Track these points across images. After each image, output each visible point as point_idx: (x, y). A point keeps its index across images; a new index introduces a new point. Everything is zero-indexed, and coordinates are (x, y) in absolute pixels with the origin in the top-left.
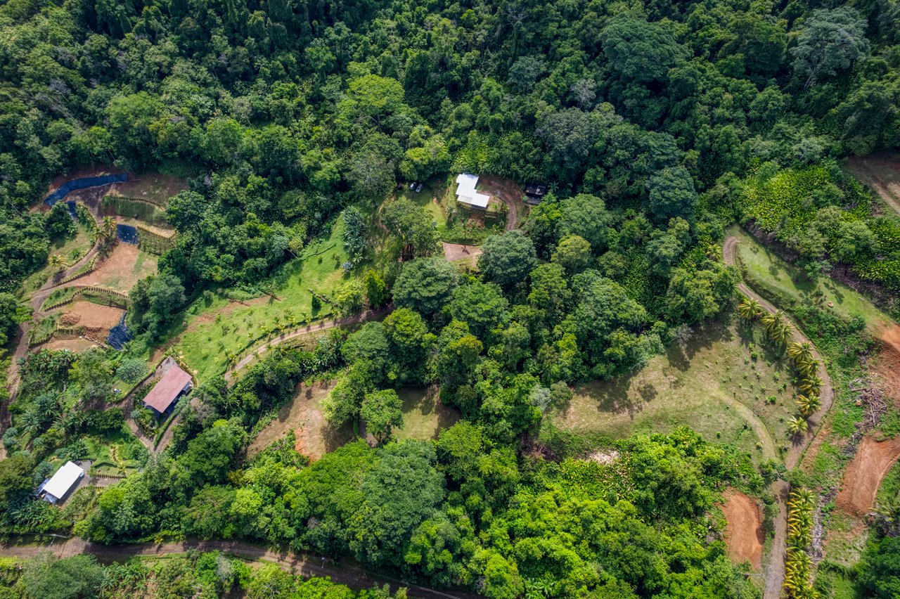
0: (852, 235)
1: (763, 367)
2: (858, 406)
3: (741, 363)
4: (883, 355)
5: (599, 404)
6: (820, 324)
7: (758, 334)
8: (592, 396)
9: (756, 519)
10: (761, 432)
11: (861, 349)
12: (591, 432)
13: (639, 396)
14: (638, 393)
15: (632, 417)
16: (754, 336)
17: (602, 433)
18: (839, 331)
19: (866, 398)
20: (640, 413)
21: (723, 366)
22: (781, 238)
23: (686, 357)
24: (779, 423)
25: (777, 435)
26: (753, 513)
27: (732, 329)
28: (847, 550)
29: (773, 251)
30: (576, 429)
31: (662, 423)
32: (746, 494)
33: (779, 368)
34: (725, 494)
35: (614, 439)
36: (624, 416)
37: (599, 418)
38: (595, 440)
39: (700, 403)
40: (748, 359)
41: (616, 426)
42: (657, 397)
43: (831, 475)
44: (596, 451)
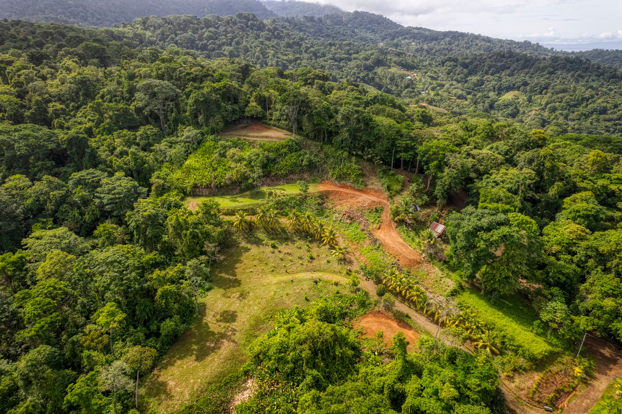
0: (254, 156)
1: (285, 248)
2: (351, 224)
3: (270, 255)
4: (331, 197)
5: (194, 357)
6: (287, 205)
7: (261, 235)
8: (180, 358)
9: (389, 321)
10: (326, 276)
11: (320, 201)
12: (210, 383)
13: (223, 324)
14: (220, 323)
15: (234, 341)
16: (261, 237)
17: (222, 375)
18: (300, 202)
19: (349, 216)
20: (237, 334)
21: (261, 265)
22: (220, 183)
23: (231, 277)
24: (329, 264)
25: (336, 270)
26: (383, 320)
27: (243, 244)
28: (442, 282)
29: (224, 194)
30: (191, 395)
31: (261, 326)
32: (365, 313)
33: (293, 242)
34: (355, 327)
35: (237, 371)
36: (226, 347)
37: (205, 367)
38: (220, 387)
39: (273, 293)
40: (272, 249)
41: (227, 359)
42: (238, 314)
43: (385, 259)
44: (232, 397)
